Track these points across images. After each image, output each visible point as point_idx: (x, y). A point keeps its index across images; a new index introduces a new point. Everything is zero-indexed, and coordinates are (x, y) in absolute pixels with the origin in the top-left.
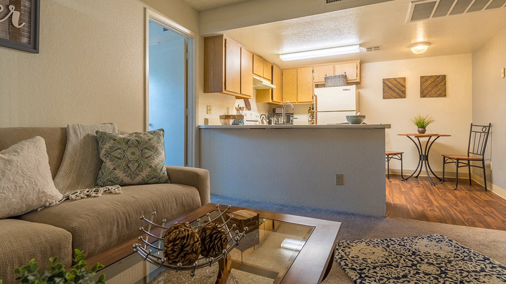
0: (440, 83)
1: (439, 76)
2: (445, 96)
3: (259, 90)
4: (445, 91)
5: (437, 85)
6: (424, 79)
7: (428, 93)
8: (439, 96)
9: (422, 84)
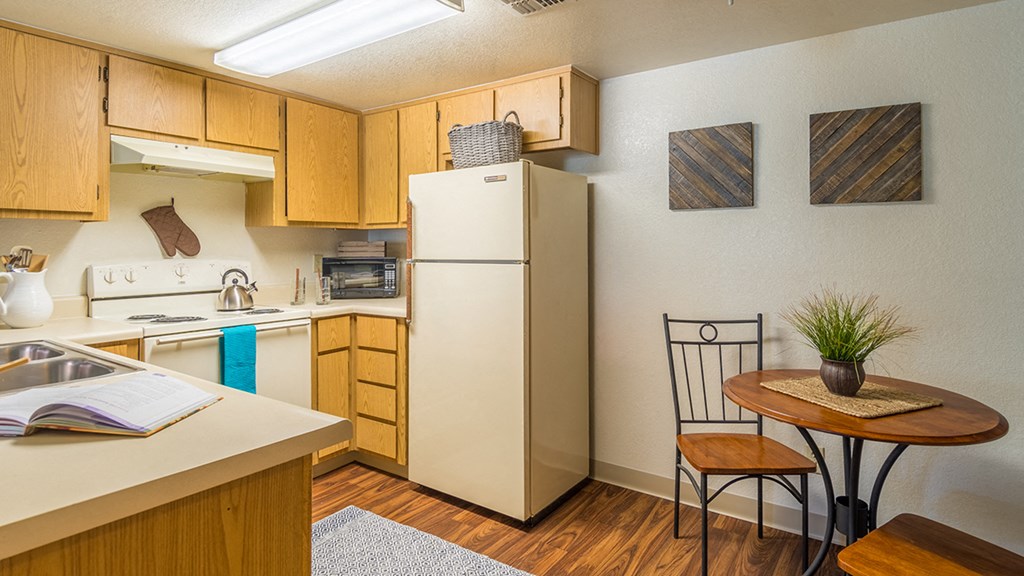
0: (896, 138)
1: (891, 111)
2: (918, 197)
3: (253, 183)
4: (920, 174)
5: (880, 152)
6: (825, 128)
7: (842, 187)
8: (892, 197)
9: (817, 147)
